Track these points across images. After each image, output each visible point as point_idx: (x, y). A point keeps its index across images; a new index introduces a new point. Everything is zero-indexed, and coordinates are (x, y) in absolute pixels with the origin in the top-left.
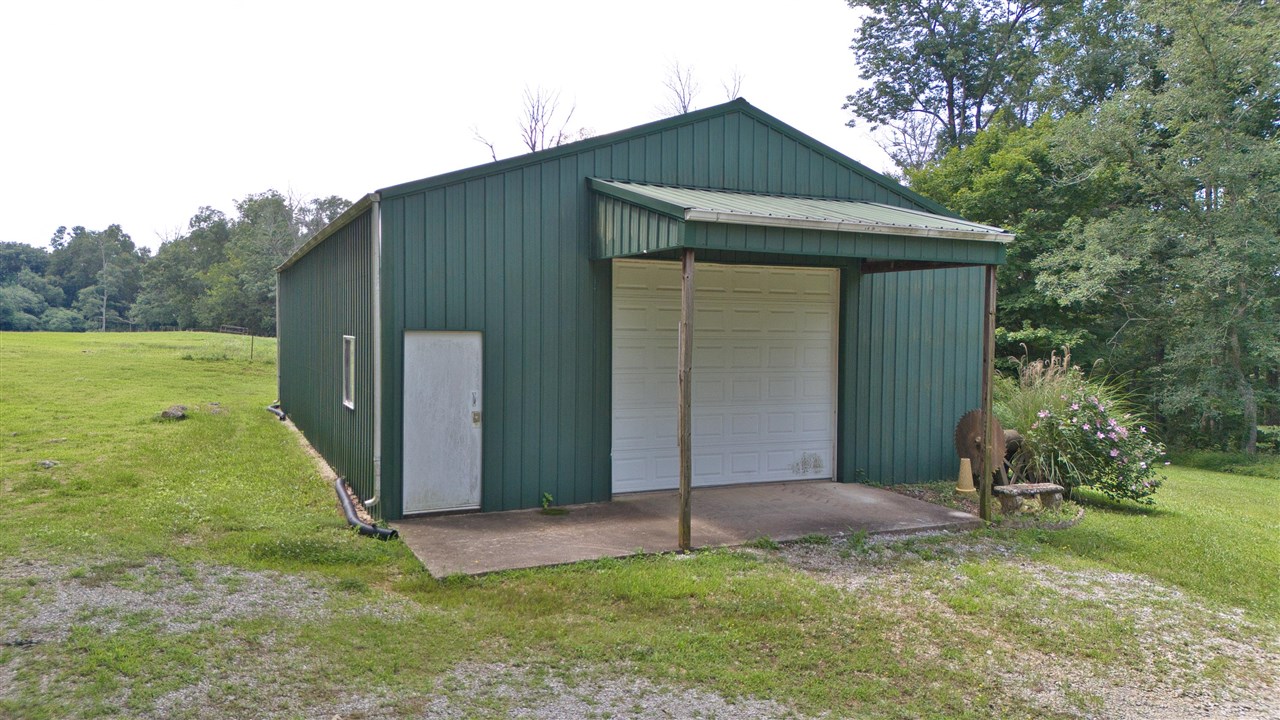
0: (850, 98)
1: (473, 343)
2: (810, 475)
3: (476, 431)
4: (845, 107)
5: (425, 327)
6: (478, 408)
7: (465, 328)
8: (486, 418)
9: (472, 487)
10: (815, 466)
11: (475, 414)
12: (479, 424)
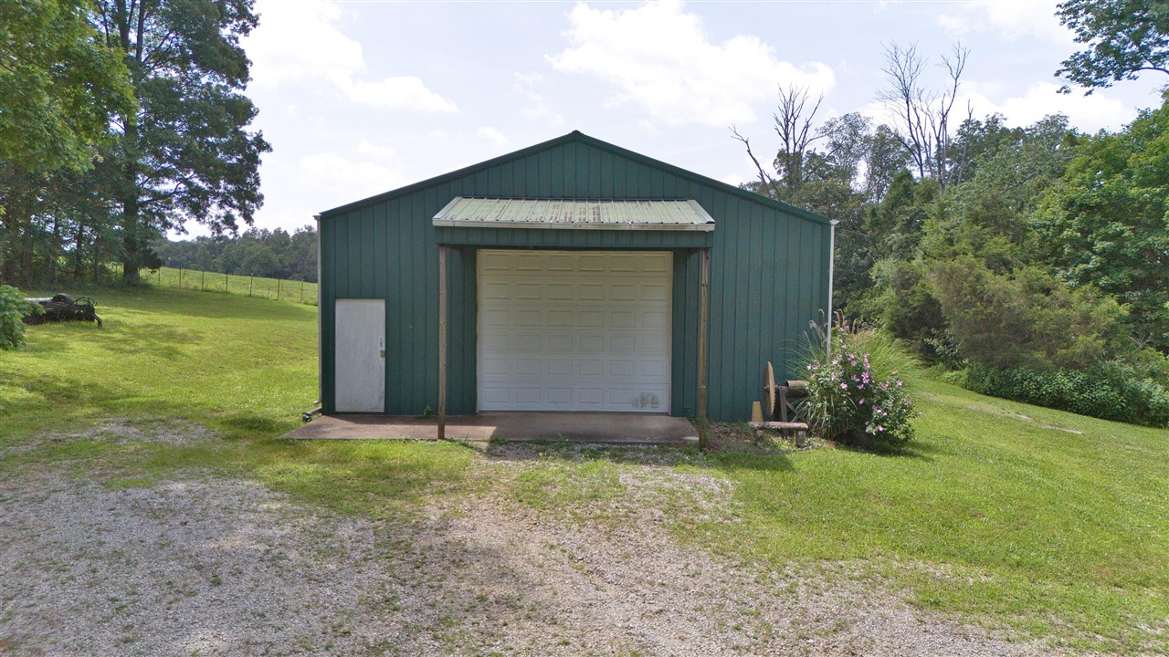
0: (1066, 63)
1: (380, 306)
2: (648, 409)
3: (382, 361)
4: (1058, 74)
5: (348, 296)
6: (383, 349)
7: (373, 296)
8: (386, 354)
9: (380, 399)
10: (653, 403)
11: (382, 351)
12: (384, 359)
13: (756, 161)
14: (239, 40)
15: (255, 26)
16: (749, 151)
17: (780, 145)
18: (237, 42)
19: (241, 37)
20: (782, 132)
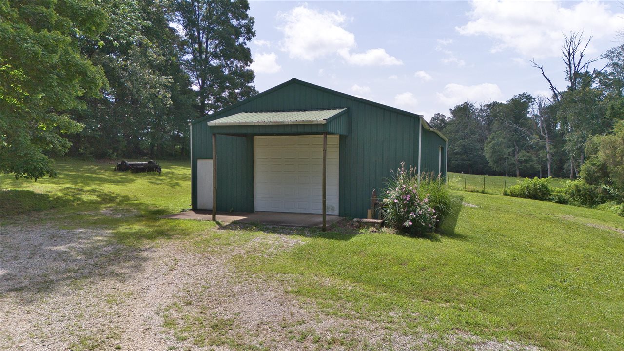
2: (330, 213)
10: (332, 209)
13: (548, 80)
14: (247, 44)
15: (254, 37)
16: (543, 74)
17: (565, 67)
18: (246, 45)
19: (247, 42)
20: (567, 60)
